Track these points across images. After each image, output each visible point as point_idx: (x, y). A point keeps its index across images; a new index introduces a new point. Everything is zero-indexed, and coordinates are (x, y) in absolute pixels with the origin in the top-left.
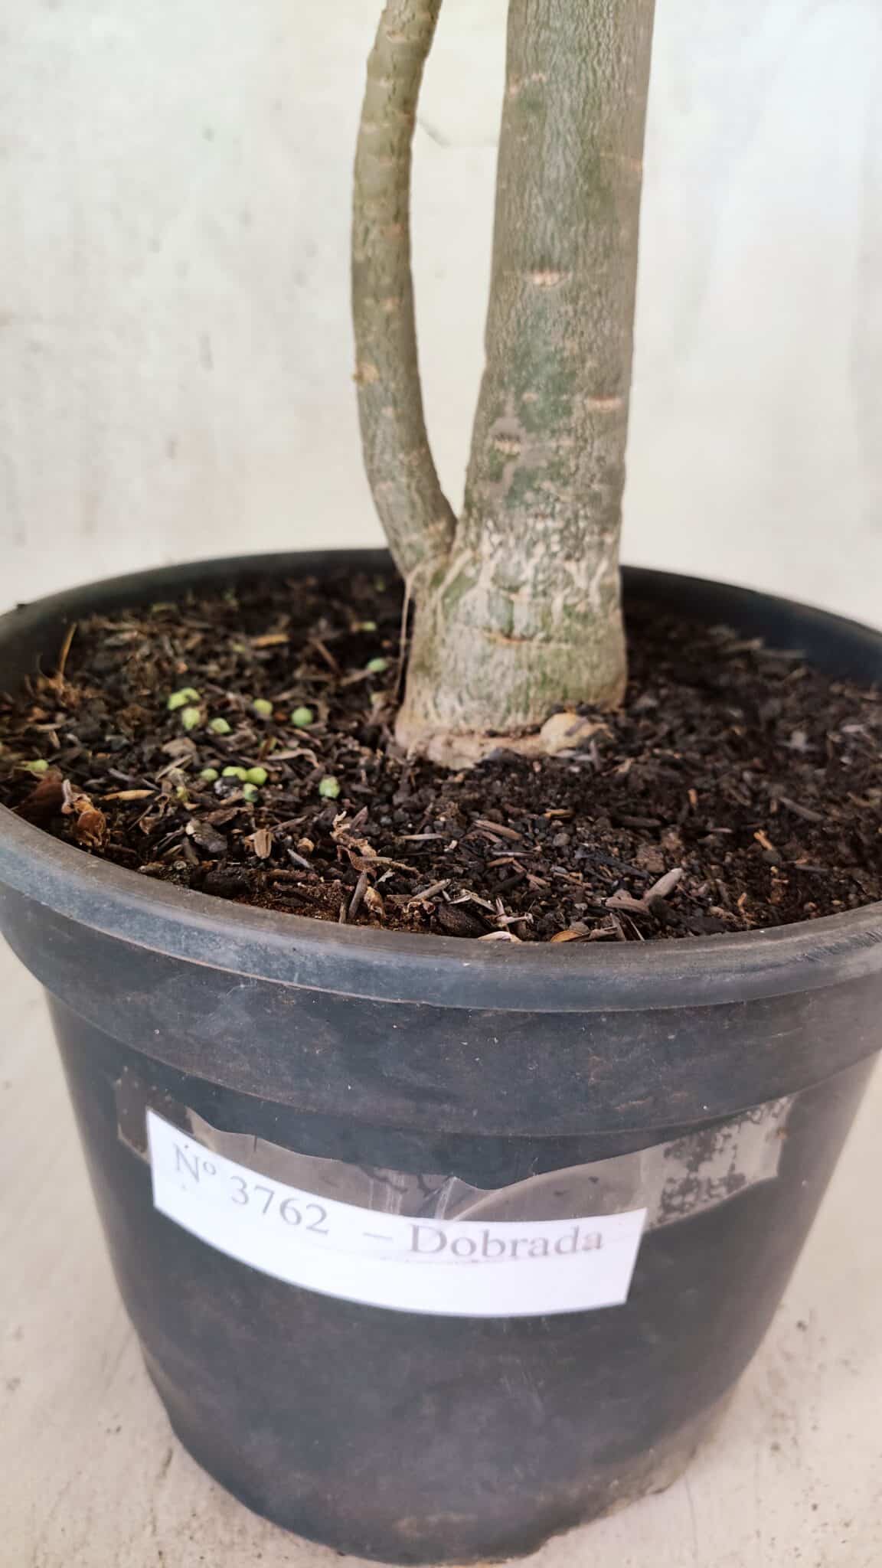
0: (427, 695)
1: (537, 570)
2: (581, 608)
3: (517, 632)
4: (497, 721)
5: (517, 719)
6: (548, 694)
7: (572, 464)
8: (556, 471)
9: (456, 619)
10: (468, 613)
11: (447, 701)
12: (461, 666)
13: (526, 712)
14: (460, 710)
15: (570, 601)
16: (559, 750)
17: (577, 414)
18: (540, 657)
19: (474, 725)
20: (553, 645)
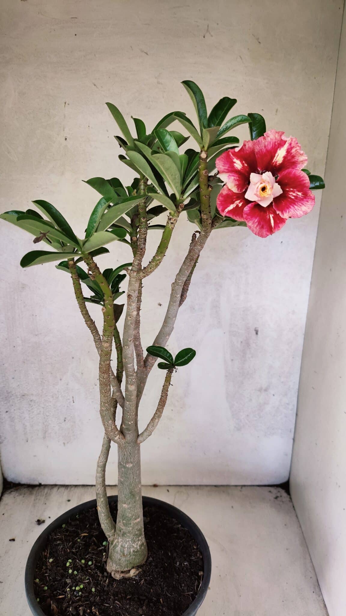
0: (111, 563)
1: (128, 546)
2: (136, 550)
3: (125, 555)
4: (123, 569)
5: (126, 569)
6: (131, 565)
7: (132, 531)
8: (129, 532)
9: (115, 552)
10: (117, 551)
11: (114, 565)
12: (116, 560)
13: (127, 568)
14: (116, 567)
15: (134, 550)
16: (133, 576)
17: (132, 524)
18: (129, 559)
19: (119, 570)
20: (131, 557)
